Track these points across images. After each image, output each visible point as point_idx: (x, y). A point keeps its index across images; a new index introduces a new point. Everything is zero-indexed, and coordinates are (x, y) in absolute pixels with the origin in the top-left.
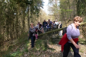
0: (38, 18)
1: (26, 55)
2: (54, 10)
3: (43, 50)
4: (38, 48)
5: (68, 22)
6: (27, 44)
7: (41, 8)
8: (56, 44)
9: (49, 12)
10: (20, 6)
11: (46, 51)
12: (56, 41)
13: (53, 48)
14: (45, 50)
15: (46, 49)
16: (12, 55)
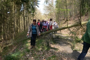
0: (33, 18)
1: (29, 55)
2: (50, 9)
3: (46, 50)
4: (39, 48)
5: (66, 22)
6: (26, 44)
7: (36, 7)
8: (58, 44)
9: (44, 11)
10: (16, 4)
11: (49, 50)
12: (56, 41)
13: (56, 47)
14: (47, 50)
15: (48, 48)
16: (13, 55)
